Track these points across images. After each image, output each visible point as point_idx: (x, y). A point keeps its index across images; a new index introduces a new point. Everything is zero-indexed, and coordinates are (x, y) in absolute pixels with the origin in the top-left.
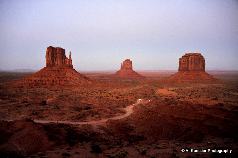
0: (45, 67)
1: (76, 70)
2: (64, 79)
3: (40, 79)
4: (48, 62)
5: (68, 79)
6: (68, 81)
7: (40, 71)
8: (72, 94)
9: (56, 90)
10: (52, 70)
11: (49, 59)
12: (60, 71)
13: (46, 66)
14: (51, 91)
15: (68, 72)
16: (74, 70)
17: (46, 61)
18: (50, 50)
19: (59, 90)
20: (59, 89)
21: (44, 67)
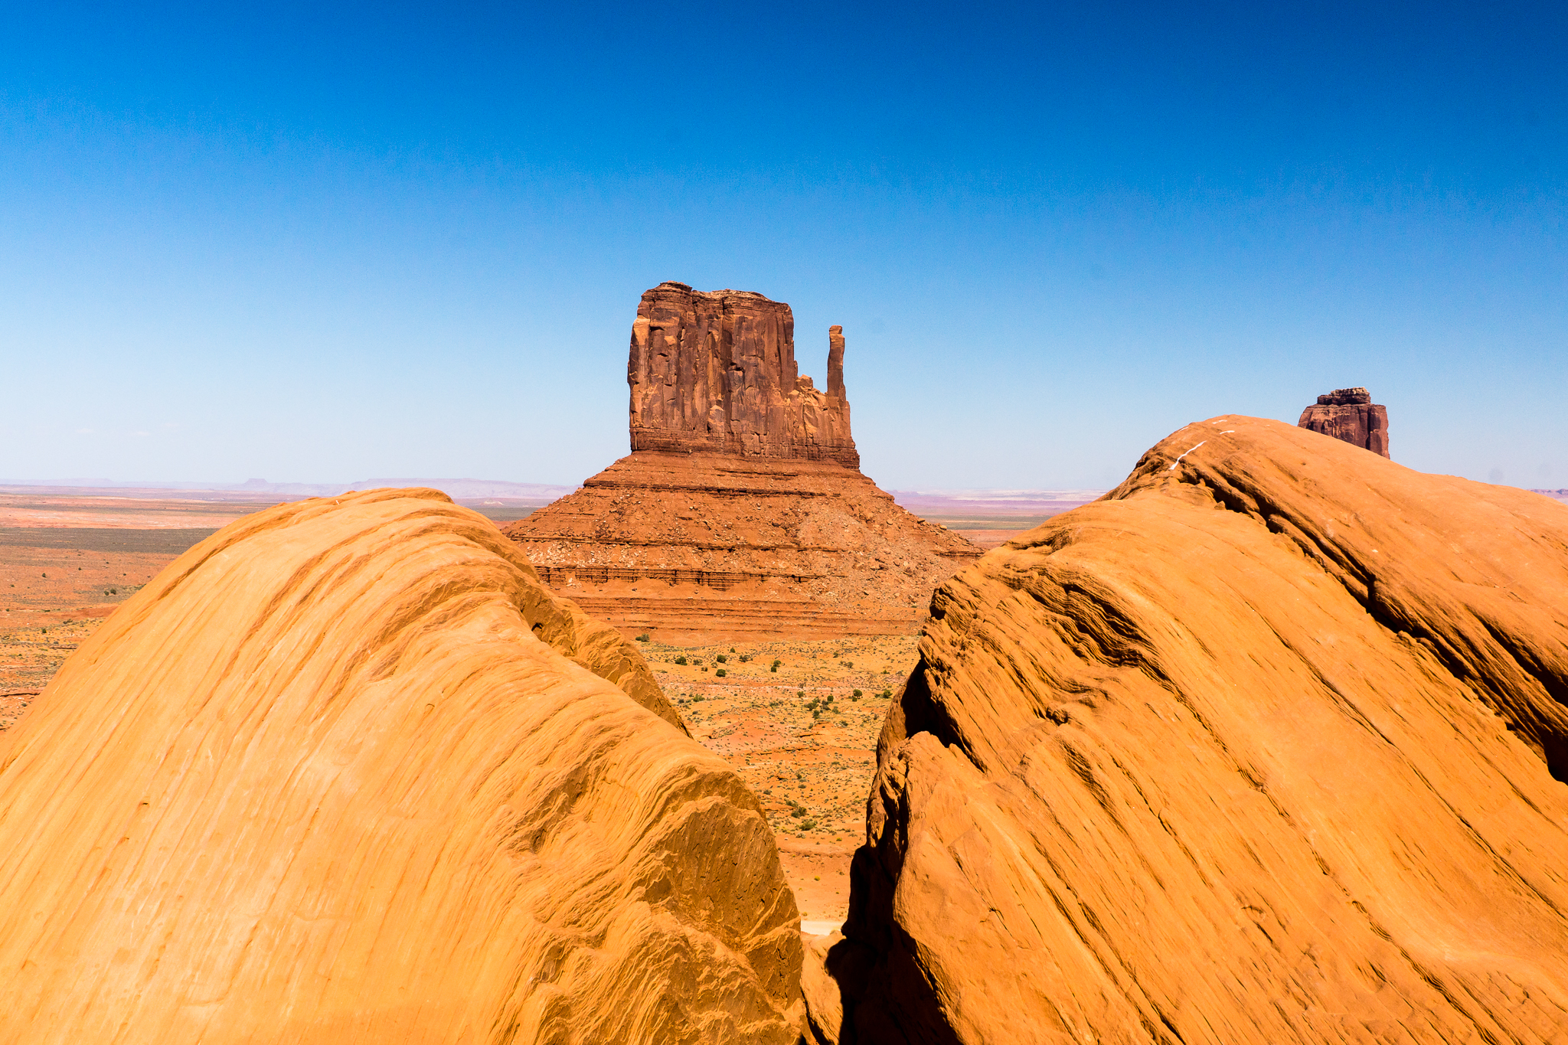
0: (622, 461)
1: (884, 485)
2: (781, 565)
3: (582, 564)
4: (648, 412)
5: (820, 562)
6: (814, 583)
7: (578, 493)
8: (858, 694)
9: (721, 660)
10: (675, 489)
11: (652, 391)
12: (744, 492)
13: (630, 452)
14: (681, 661)
15: (814, 501)
16: (868, 481)
17: (632, 411)
18: (662, 315)
19: (744, 659)
20: (742, 649)
21: (609, 463)
